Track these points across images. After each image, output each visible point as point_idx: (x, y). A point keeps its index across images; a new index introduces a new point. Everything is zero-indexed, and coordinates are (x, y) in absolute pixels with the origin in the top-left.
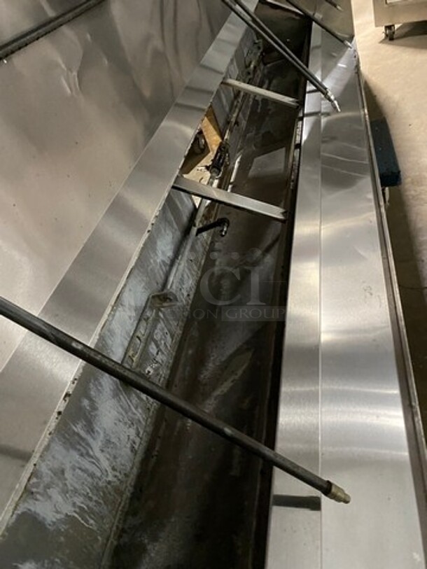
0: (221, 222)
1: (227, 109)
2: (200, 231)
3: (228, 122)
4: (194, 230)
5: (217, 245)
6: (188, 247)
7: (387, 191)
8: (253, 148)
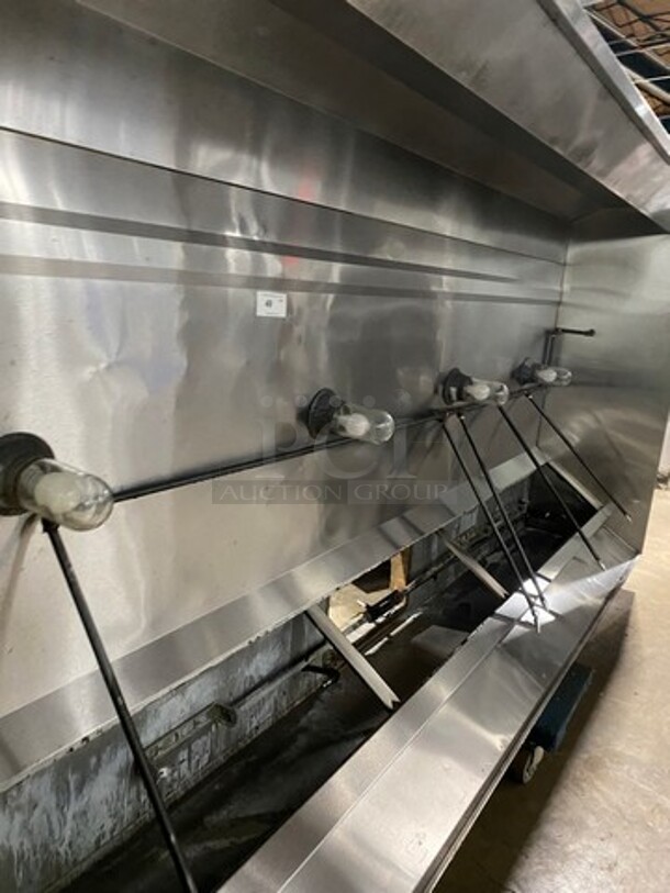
1: (434, 558)
2: (308, 669)
3: (425, 570)
4: (303, 664)
5: (325, 694)
7: (540, 752)
8: (440, 612)
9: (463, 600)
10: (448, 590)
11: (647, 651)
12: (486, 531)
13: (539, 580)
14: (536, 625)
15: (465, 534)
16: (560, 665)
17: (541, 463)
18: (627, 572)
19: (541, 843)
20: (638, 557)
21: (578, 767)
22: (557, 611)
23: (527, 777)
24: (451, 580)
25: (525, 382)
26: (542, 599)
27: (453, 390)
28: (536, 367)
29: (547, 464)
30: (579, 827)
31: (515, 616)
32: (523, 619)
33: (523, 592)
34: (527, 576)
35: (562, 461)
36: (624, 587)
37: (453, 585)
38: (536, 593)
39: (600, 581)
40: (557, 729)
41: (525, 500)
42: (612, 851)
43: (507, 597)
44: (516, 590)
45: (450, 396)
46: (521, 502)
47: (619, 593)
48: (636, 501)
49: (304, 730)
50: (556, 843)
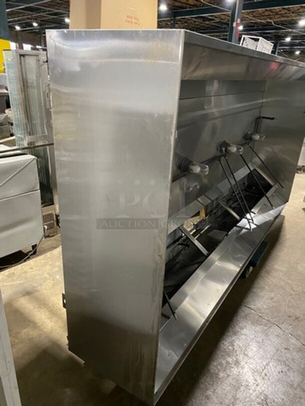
0: (187, 245)
1: (214, 207)
2: (179, 244)
3: (212, 211)
4: (178, 243)
5: (183, 252)
6: (172, 247)
7: (251, 268)
8: (216, 225)
9: (224, 221)
10: (219, 217)
11: (288, 237)
12: (232, 196)
13: (251, 214)
14: (250, 229)
15: (224, 197)
16: (258, 242)
17: (252, 169)
18: (282, 209)
19: (252, 294)
20: (287, 203)
21: (263, 273)
22: (257, 224)
23: (247, 276)
24: (219, 213)
25: (248, 139)
26: (253, 220)
27: (224, 149)
28: (252, 134)
29: (255, 169)
30: (263, 289)
31: (243, 226)
32: (246, 227)
33: (246, 218)
34: (248, 212)
35: (260, 167)
36: (282, 214)
37: (221, 215)
38: (250, 218)
39: (273, 213)
40: (257, 261)
41: (246, 182)
42: (273, 295)
43: (241, 220)
44: (244, 218)
45: (222, 151)
46: (244, 184)
47: (280, 216)
48: (287, 182)
49: (178, 262)
50: (256, 293)
